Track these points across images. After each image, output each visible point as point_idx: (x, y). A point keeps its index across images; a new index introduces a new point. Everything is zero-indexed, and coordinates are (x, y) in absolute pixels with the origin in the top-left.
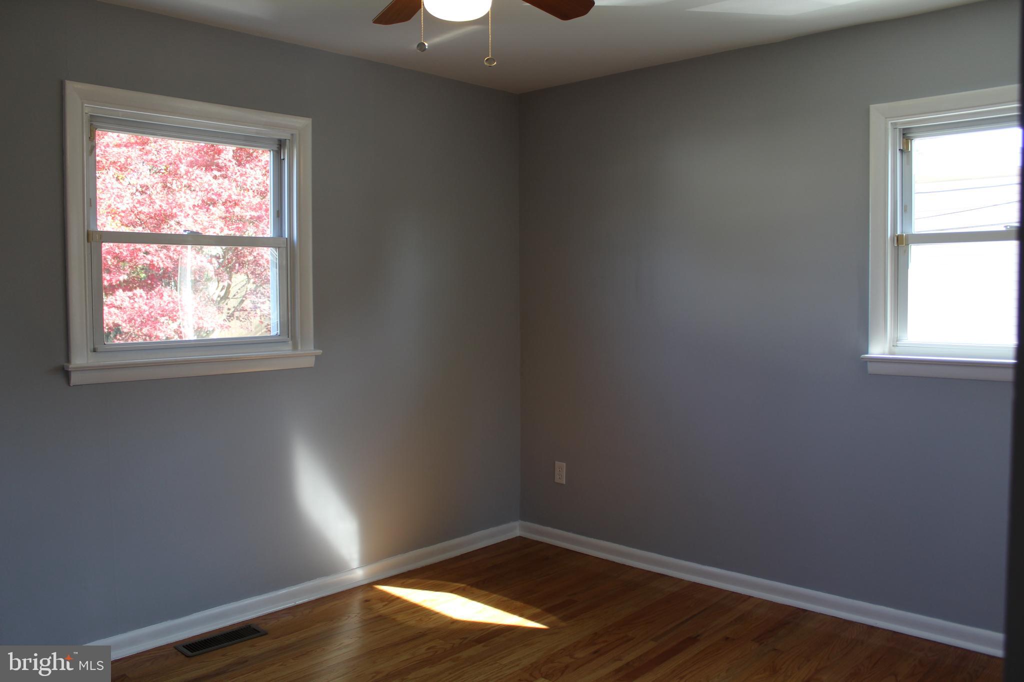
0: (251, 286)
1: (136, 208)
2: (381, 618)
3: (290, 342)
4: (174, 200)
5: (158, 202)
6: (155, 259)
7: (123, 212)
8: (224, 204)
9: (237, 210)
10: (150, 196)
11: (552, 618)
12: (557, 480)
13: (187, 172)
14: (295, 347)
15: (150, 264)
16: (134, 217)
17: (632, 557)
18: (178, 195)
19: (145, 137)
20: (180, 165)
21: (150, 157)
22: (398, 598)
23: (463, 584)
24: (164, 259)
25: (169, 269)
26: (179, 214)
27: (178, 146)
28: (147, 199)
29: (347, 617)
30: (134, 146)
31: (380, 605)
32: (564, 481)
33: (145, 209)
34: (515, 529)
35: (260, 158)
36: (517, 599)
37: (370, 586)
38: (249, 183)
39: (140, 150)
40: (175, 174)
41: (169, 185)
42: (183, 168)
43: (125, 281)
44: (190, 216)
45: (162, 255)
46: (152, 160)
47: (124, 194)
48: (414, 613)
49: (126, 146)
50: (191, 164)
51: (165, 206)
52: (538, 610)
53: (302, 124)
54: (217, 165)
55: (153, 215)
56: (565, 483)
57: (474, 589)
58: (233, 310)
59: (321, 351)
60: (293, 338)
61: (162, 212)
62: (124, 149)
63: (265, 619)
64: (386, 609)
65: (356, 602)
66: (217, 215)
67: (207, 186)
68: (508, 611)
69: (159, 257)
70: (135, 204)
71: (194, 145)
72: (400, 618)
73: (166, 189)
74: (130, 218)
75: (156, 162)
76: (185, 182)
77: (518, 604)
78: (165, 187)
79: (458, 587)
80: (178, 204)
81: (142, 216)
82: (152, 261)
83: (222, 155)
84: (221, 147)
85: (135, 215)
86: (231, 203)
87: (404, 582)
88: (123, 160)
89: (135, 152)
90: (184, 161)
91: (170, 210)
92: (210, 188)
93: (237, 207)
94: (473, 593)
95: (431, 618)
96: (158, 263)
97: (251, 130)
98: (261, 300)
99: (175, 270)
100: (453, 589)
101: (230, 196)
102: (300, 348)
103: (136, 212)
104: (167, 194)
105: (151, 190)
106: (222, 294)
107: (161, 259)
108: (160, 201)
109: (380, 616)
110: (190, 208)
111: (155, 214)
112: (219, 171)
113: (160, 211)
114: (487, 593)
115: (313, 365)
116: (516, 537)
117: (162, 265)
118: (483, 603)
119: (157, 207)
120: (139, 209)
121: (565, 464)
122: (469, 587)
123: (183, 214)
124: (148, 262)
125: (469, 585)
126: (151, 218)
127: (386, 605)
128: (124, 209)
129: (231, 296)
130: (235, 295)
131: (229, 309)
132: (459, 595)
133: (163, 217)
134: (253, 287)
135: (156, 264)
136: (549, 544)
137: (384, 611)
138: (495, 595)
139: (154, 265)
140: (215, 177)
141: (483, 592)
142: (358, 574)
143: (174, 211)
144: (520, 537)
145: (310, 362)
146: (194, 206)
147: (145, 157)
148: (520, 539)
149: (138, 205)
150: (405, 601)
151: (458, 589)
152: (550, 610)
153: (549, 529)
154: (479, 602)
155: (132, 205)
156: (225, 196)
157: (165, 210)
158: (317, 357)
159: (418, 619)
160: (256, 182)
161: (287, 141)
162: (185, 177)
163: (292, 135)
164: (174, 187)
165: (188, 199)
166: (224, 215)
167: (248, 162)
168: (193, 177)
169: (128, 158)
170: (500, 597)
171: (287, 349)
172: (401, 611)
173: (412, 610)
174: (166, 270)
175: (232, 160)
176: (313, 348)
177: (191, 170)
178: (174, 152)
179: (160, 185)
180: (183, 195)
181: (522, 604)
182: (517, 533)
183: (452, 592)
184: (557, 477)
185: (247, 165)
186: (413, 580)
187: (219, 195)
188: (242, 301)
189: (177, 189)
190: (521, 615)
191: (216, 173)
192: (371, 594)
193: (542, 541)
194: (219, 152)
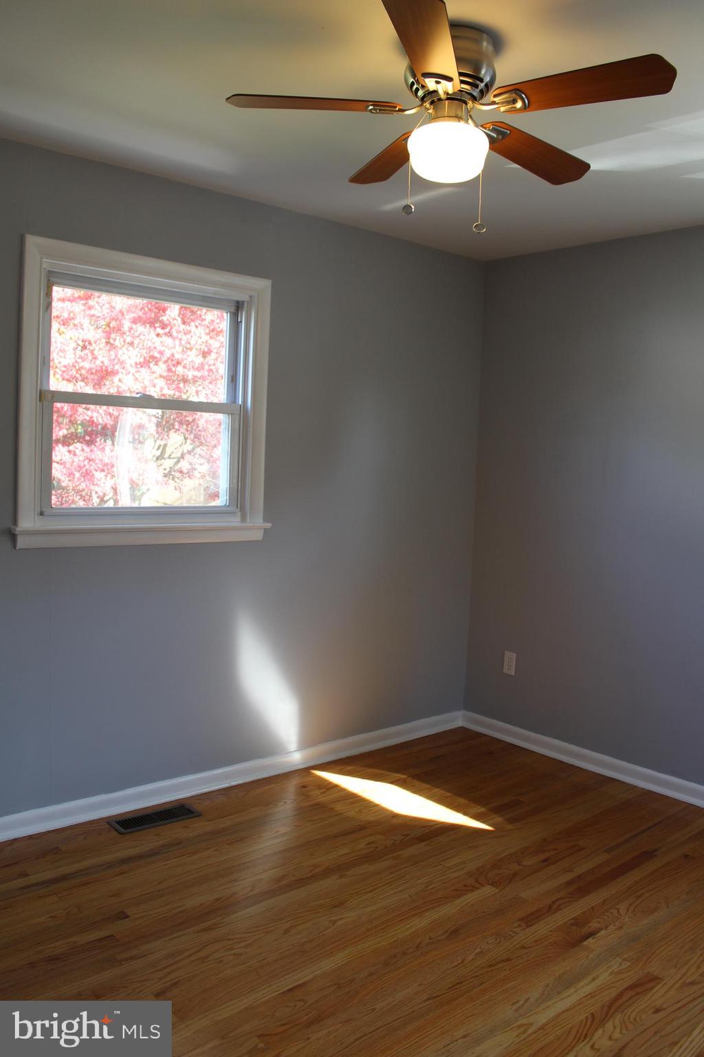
0: (188, 447)
1: (78, 363)
2: (319, 807)
3: (239, 514)
4: (116, 356)
5: (100, 359)
6: (95, 415)
7: (65, 366)
8: (166, 362)
9: (180, 370)
10: (92, 352)
11: (498, 819)
12: (506, 671)
13: (131, 329)
14: (243, 519)
15: (89, 421)
16: (75, 373)
17: (583, 758)
18: (120, 352)
19: (90, 292)
20: (124, 321)
21: (92, 312)
22: (336, 786)
23: (404, 774)
24: (103, 415)
25: (108, 426)
26: (120, 370)
27: (121, 302)
28: (89, 354)
29: (282, 803)
30: (78, 301)
31: (318, 792)
32: (513, 672)
33: (87, 365)
34: (457, 719)
35: (203, 317)
36: (460, 796)
37: (307, 770)
38: (193, 342)
39: (84, 305)
40: (118, 330)
41: (112, 341)
42: (127, 325)
43: (65, 437)
44: (131, 374)
45: (101, 411)
46: (94, 315)
47: (66, 348)
48: (353, 803)
49: (69, 300)
50: (135, 321)
51: (107, 363)
52: (483, 810)
53: (260, 286)
54: (162, 322)
55: (94, 371)
56: (513, 675)
57: (415, 781)
58: (168, 469)
59: (270, 524)
60: (242, 509)
61: (104, 368)
62: (68, 303)
63: (199, 799)
64: (325, 797)
65: (292, 786)
66: (158, 373)
67: (150, 344)
68: (451, 809)
69: (98, 413)
70: (77, 359)
71: (139, 302)
72: (339, 807)
73: (109, 345)
74: (70, 373)
75: (98, 317)
76: (129, 339)
77: (462, 801)
78: (107, 343)
79: (397, 778)
80: (121, 360)
81: (83, 372)
82: (92, 417)
83: (168, 312)
84: (166, 304)
85: (77, 370)
86: (174, 362)
87: (342, 769)
88: (65, 315)
89: (78, 307)
90: (127, 317)
91: (112, 366)
92: (153, 346)
93: (179, 366)
94: (413, 786)
95: (370, 810)
96: (97, 420)
97: (210, 290)
98: (199, 462)
99: (114, 428)
100: (394, 779)
101: (173, 355)
102: (248, 520)
103: (77, 367)
104: (110, 351)
105: (94, 345)
106: (158, 453)
107: (101, 415)
108: (103, 358)
109: (317, 804)
110: (132, 366)
111: (96, 370)
112: (163, 328)
113: (101, 367)
114: (429, 786)
115: (260, 539)
116: (459, 728)
117: (101, 421)
118: (425, 797)
119: (98, 362)
120: (81, 365)
121: (515, 655)
122: (410, 779)
123: (124, 371)
124: (88, 418)
125: (409, 776)
126: (92, 374)
127: (324, 792)
128: (66, 364)
129: (166, 456)
130: (170, 455)
131: (165, 469)
132: (400, 787)
133: (104, 374)
134: (190, 447)
135: (95, 420)
136: (493, 737)
137: (322, 799)
138: (437, 790)
139: (93, 422)
140: (158, 335)
141: (425, 786)
142: (295, 757)
143: (117, 367)
144: (462, 727)
145: (258, 535)
146: (136, 364)
147: (88, 312)
148: (463, 730)
149: (79, 360)
150: (343, 790)
151: (399, 780)
152: (497, 810)
153: (495, 722)
154: (420, 795)
155: (74, 361)
156: (168, 354)
157: (106, 367)
158: (266, 531)
159: (357, 810)
160: (200, 341)
161: (246, 303)
162: (128, 333)
163: (251, 297)
164: (117, 343)
165: (131, 356)
166: (165, 374)
167: (193, 321)
168: (137, 334)
169: (71, 312)
170: (443, 792)
171: (235, 521)
172: (339, 801)
173: (352, 800)
174: (105, 427)
175: (177, 318)
176: (262, 521)
177: (134, 326)
178: (118, 308)
179: (104, 341)
180: (125, 352)
181: (466, 801)
182: (460, 723)
183: (392, 783)
184: (506, 667)
185: (192, 324)
186: (350, 768)
187: (161, 353)
188: (178, 462)
189: (119, 346)
190: (465, 814)
191: (159, 331)
192: (308, 779)
193: (487, 734)
194: (164, 310)
